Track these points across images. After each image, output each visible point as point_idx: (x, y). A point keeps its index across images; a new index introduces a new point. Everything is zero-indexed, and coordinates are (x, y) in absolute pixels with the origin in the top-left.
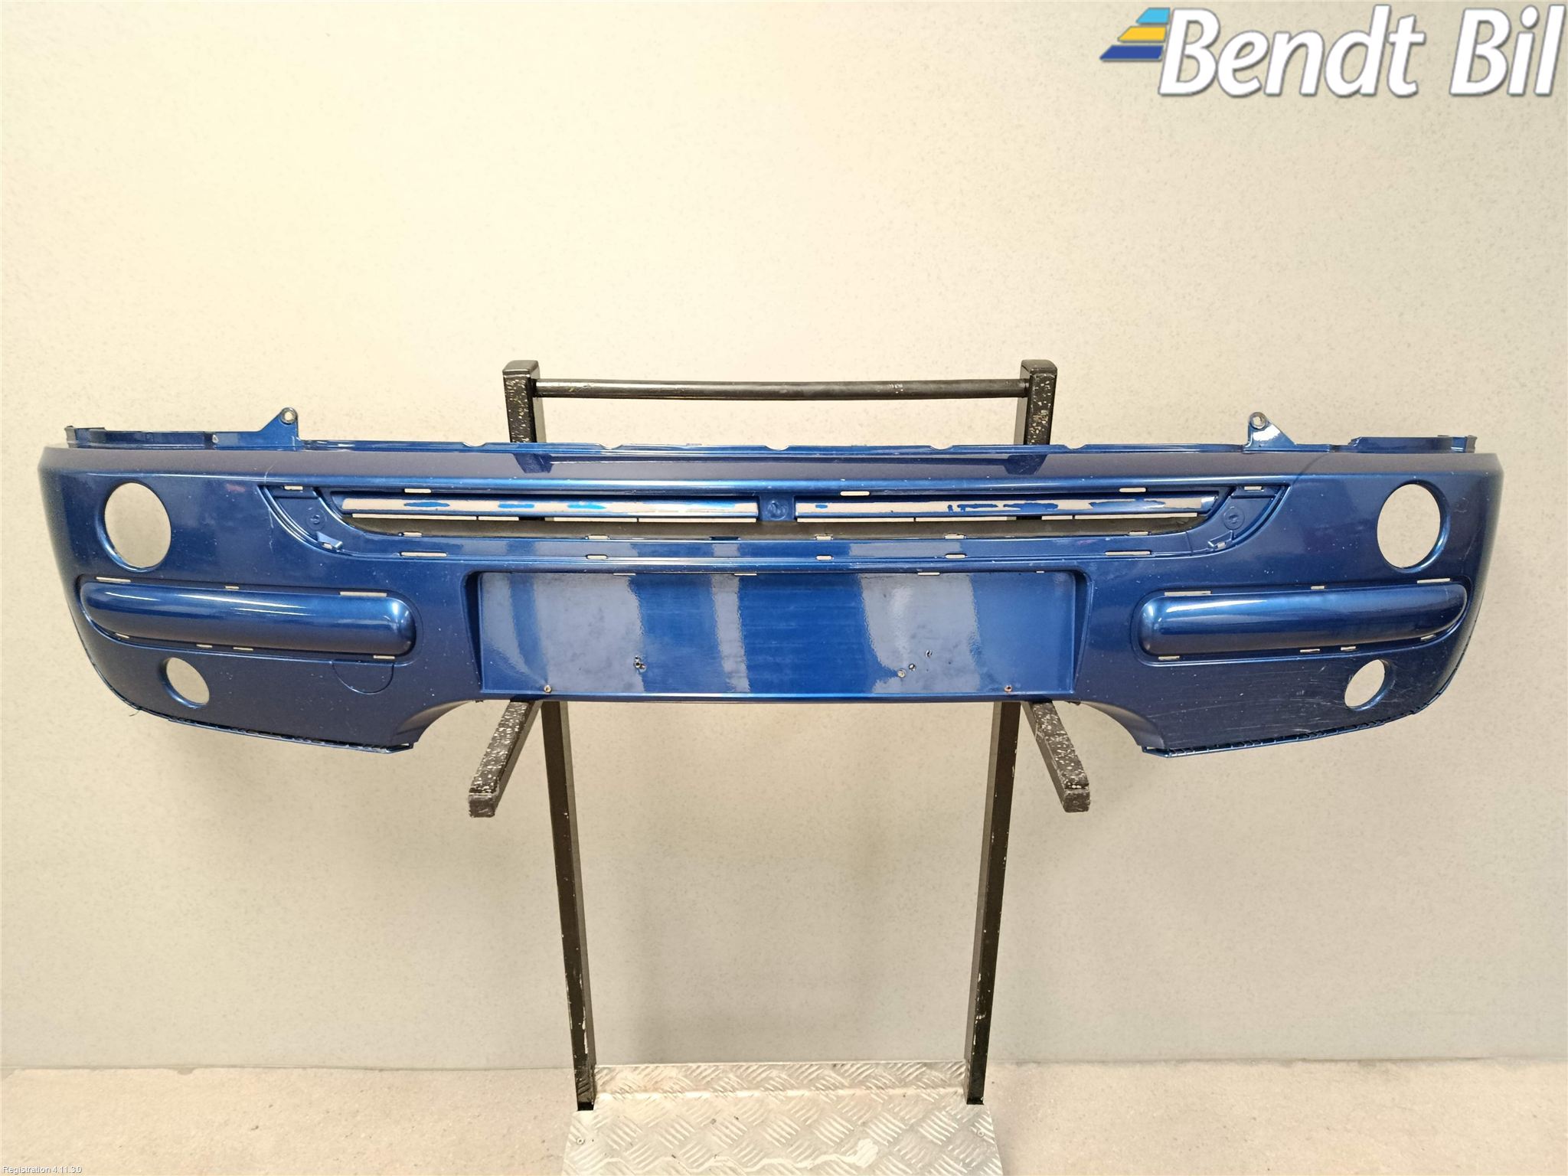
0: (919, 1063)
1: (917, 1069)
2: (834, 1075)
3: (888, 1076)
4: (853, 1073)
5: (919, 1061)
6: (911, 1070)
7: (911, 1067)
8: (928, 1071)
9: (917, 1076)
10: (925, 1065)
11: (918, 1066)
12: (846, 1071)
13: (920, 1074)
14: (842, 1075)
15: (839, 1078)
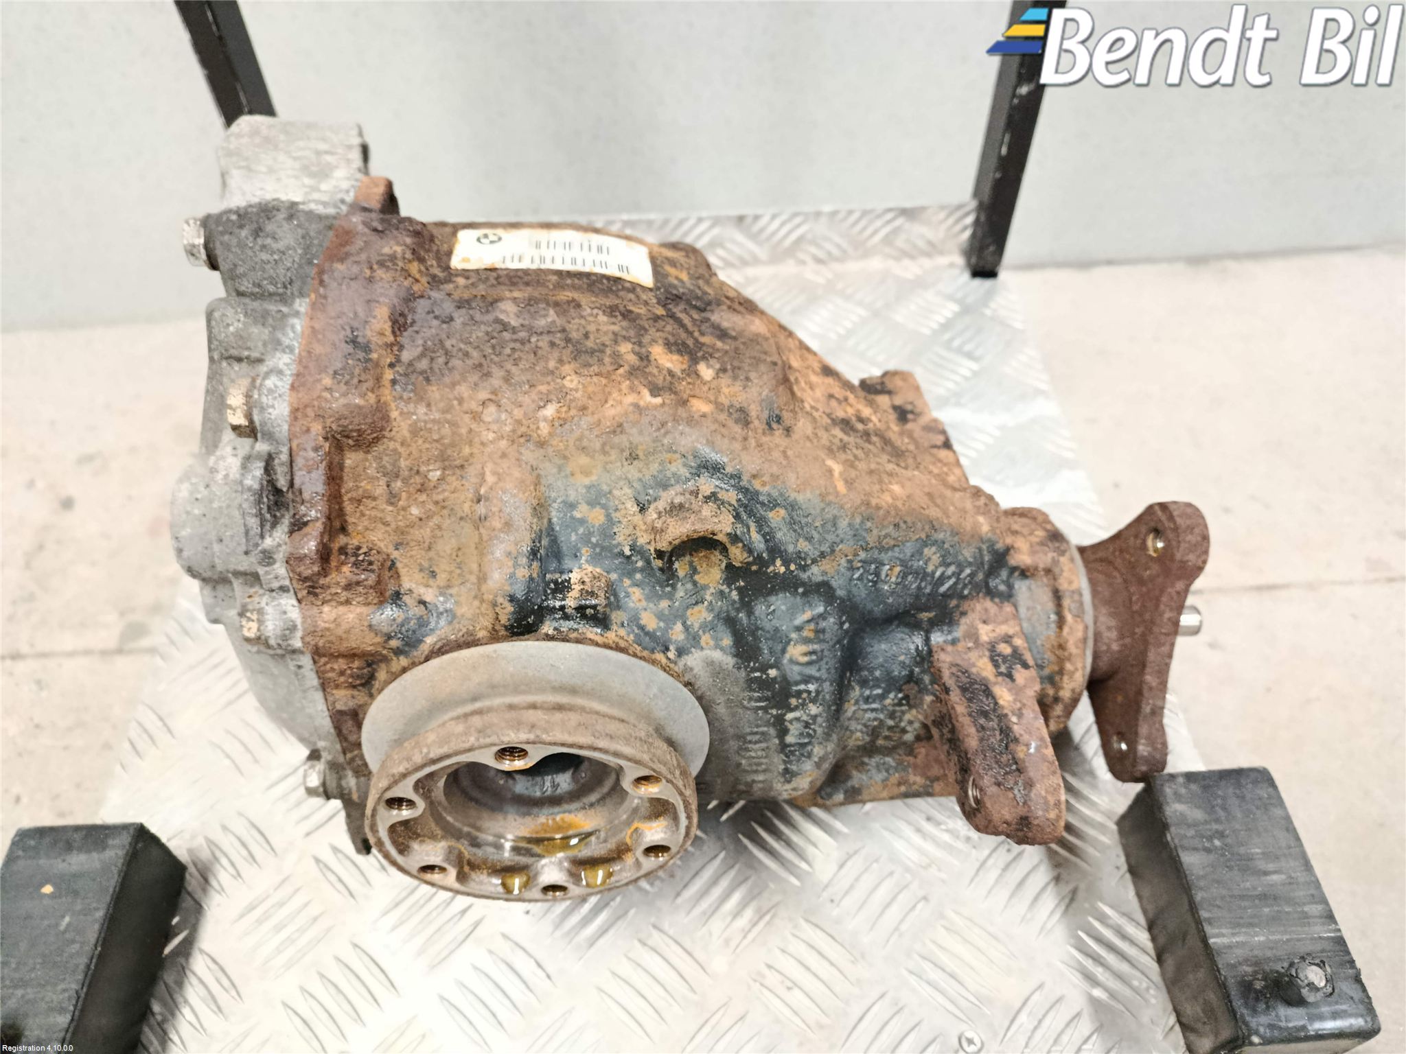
0: (890, 210)
1: (889, 222)
2: (740, 237)
3: (837, 239)
4: (774, 234)
5: (892, 205)
6: (879, 223)
7: (879, 216)
8: (907, 225)
9: (887, 236)
10: (904, 212)
11: (889, 216)
12: (762, 230)
13: (896, 231)
14: (754, 237)
15: (751, 245)
